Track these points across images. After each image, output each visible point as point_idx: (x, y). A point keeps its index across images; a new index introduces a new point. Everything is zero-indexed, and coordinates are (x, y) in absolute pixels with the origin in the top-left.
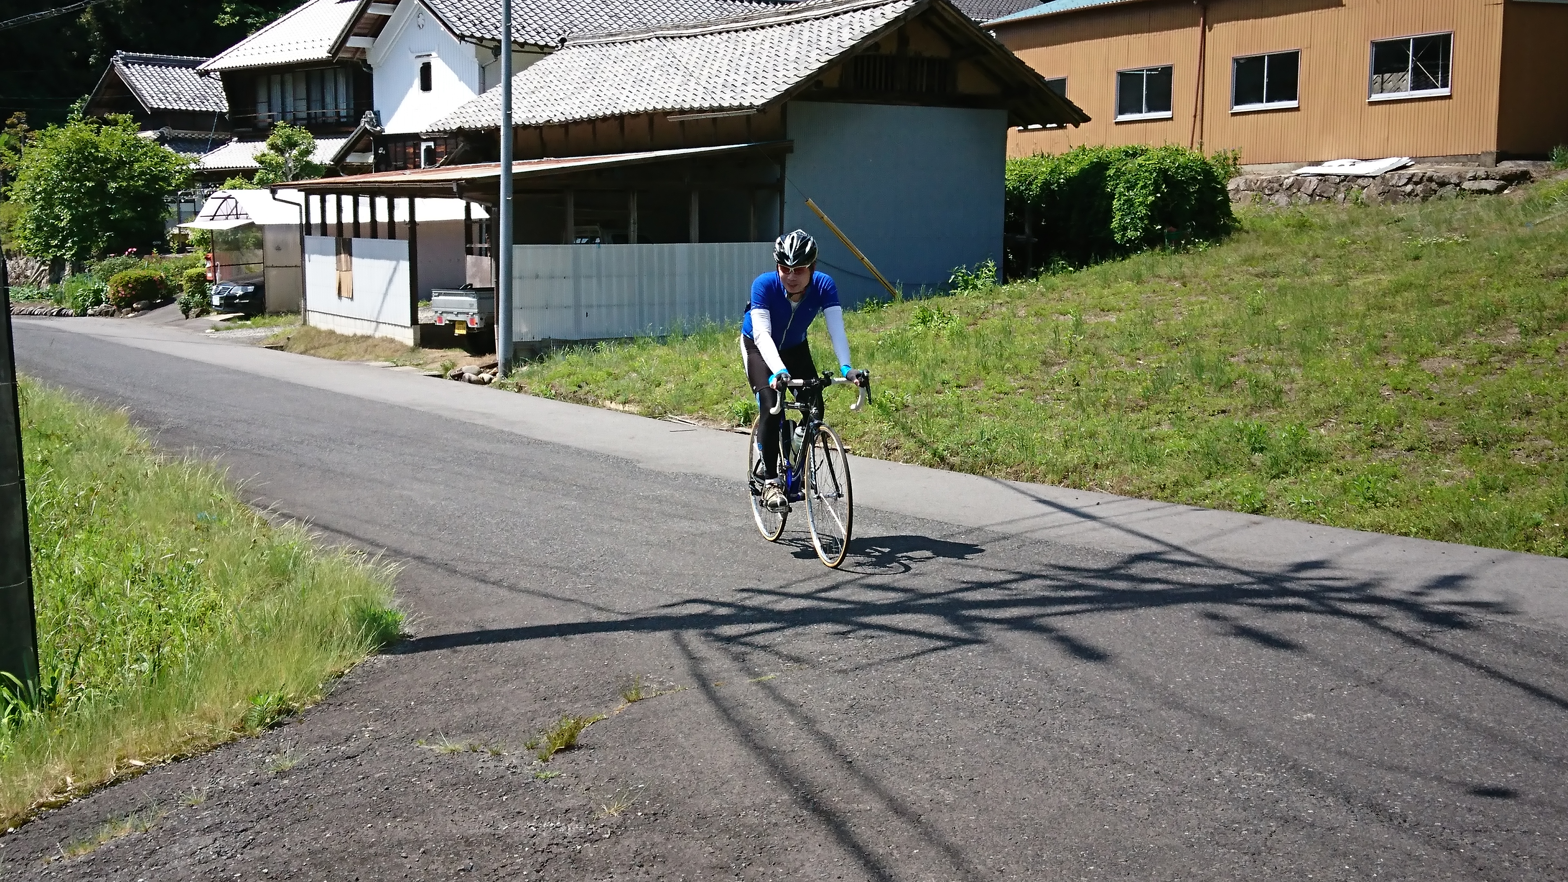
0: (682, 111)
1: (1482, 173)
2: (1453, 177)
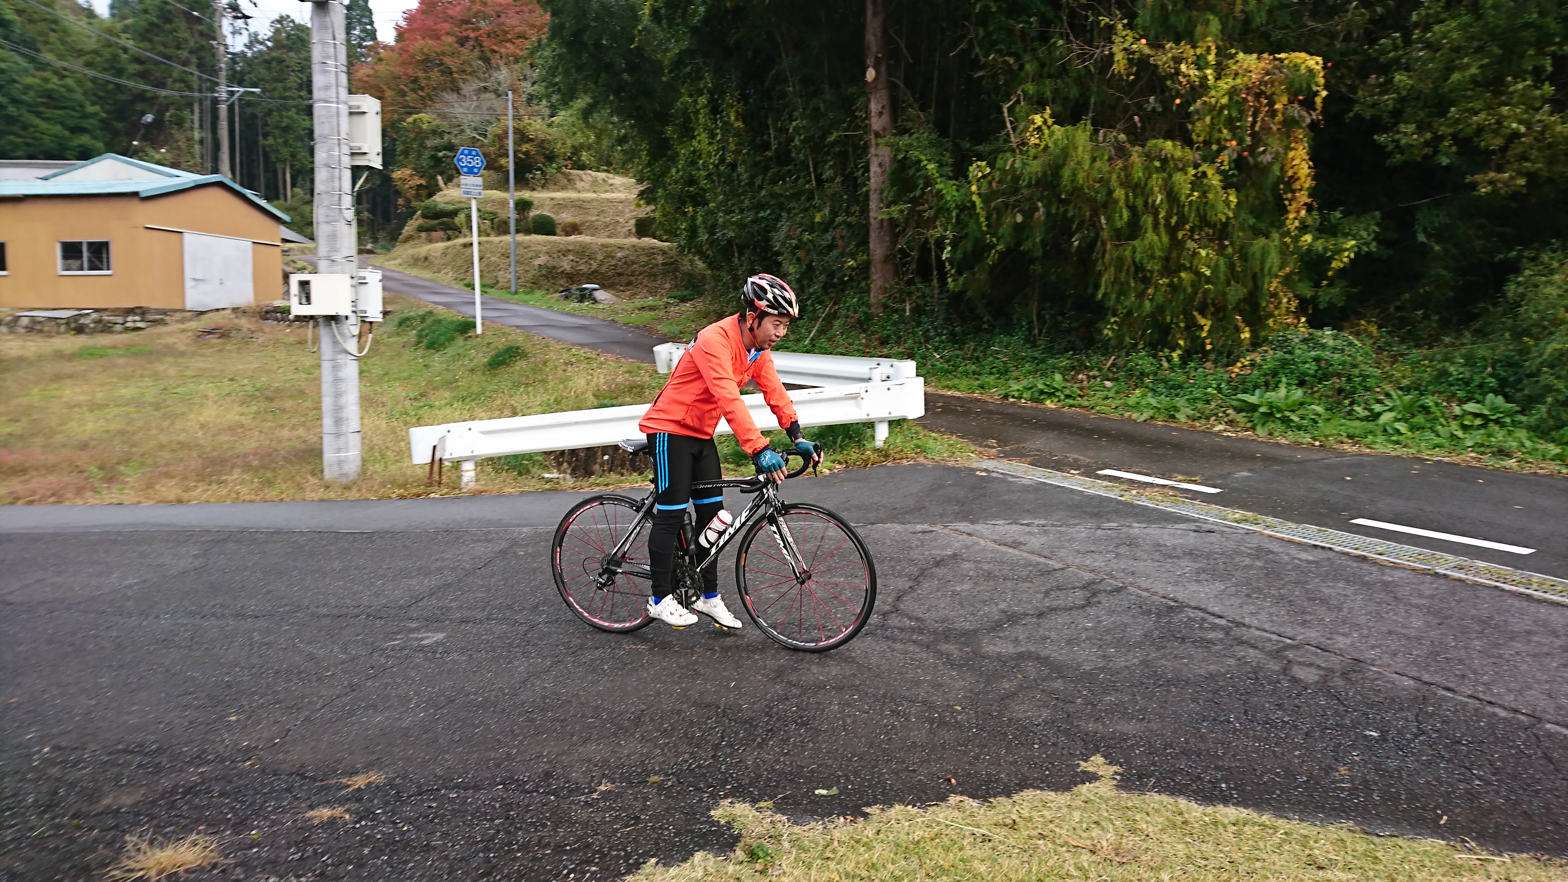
1: (137, 318)
2: (120, 320)
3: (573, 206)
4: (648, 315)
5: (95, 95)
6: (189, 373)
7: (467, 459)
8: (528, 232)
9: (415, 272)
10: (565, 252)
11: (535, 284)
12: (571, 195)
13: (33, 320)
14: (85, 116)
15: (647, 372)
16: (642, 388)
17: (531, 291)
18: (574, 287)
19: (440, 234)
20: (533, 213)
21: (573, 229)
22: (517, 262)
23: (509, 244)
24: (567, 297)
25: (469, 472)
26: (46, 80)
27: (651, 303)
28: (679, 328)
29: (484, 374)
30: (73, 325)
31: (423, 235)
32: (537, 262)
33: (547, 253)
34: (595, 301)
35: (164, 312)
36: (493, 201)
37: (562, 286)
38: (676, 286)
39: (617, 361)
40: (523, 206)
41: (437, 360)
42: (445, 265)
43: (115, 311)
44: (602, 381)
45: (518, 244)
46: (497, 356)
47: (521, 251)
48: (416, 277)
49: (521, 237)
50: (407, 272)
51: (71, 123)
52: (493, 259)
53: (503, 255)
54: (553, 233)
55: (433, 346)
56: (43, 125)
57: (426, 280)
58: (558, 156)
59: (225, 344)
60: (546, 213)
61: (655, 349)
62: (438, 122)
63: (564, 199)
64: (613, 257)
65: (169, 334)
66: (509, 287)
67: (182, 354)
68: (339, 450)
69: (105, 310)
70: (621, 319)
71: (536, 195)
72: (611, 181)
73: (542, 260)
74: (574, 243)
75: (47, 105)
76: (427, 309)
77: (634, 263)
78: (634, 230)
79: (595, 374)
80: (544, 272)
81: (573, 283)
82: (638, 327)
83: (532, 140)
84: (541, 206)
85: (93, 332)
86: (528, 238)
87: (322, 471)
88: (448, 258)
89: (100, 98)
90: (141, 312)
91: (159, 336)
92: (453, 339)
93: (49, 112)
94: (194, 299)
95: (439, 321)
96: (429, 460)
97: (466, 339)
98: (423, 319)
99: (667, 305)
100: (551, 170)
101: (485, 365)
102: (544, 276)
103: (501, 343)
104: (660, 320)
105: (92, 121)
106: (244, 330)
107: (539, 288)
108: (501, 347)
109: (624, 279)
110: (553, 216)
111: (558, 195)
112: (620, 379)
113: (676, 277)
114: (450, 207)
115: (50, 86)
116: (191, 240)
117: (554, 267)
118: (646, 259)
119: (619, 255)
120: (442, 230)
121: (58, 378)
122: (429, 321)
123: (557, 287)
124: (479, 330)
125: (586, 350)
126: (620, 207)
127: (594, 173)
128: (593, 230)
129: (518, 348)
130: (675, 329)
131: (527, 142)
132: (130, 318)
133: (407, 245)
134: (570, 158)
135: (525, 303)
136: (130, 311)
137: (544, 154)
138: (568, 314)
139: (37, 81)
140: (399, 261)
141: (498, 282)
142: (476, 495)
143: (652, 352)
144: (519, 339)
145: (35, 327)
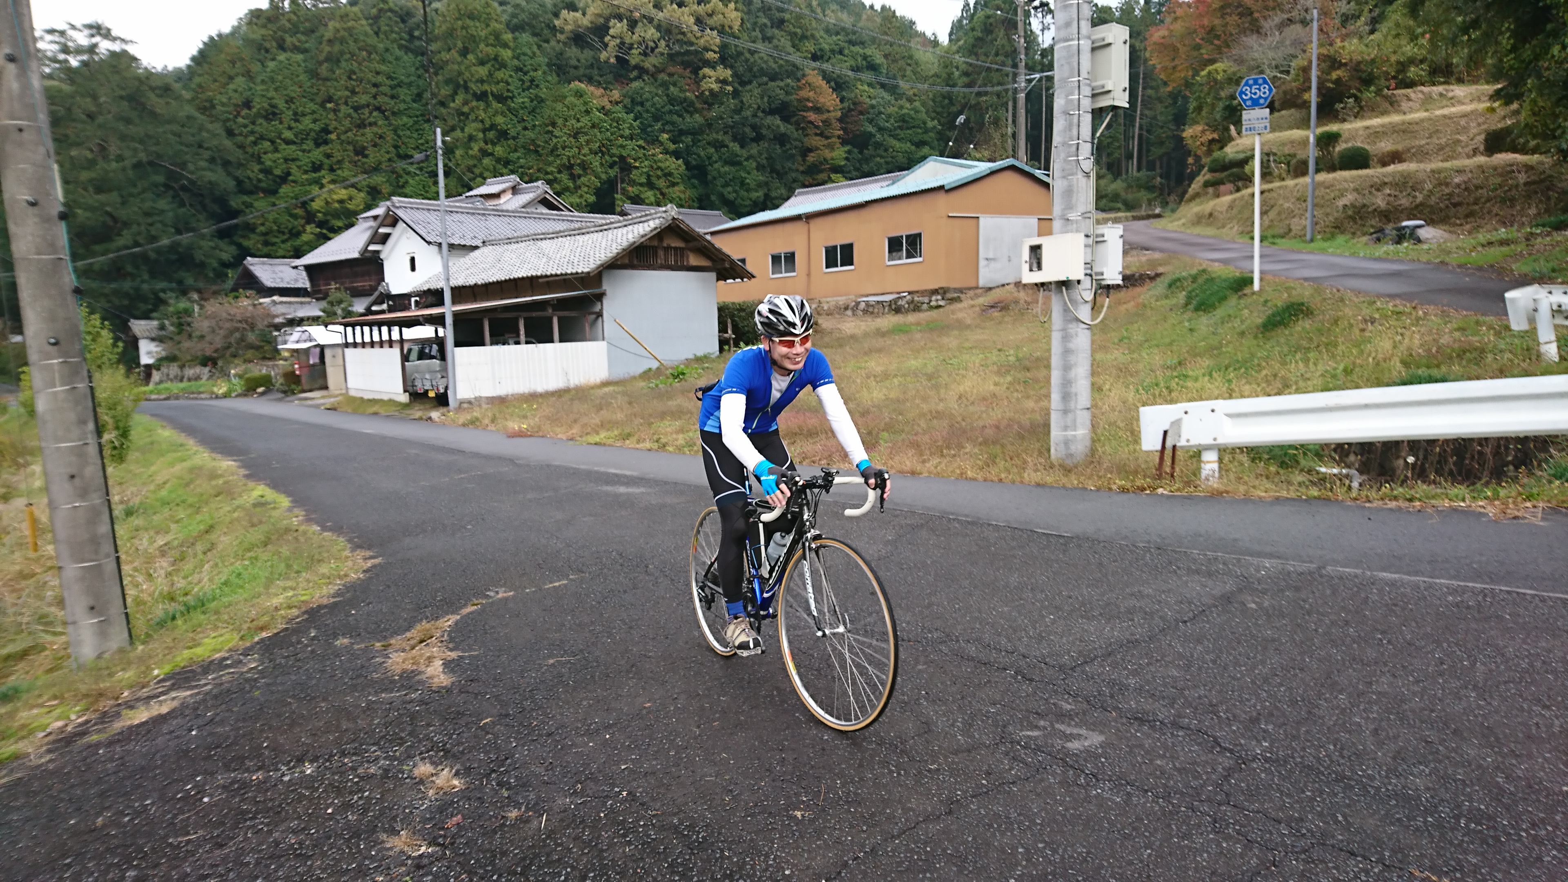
0: (546, 276)
1: (939, 297)
2: (926, 300)
3: (1395, 131)
4: (1495, 253)
5: (935, 111)
6: (967, 345)
7: (1208, 448)
8: (1332, 169)
9: (1198, 230)
10: (1379, 187)
11: (1338, 228)
12: (1395, 118)
13: (867, 303)
14: (926, 131)
15: (1490, 327)
16: (1483, 351)
17: (1333, 236)
18: (1390, 226)
19: (1230, 186)
20: (1340, 147)
21: (1395, 157)
22: (1315, 205)
23: (1307, 185)
24: (1379, 240)
25: (1210, 463)
26: (901, 107)
27: (1504, 236)
28: (1550, 265)
29: (1256, 337)
30: (893, 307)
31: (1211, 190)
32: (1341, 203)
33: (1356, 190)
34: (1419, 241)
35: (961, 291)
36: (1292, 142)
37: (1372, 226)
38: (1547, 211)
39: (1444, 314)
40: (1327, 141)
41: (1204, 322)
42: (1231, 219)
43: (922, 293)
44: (1417, 342)
45: (1316, 186)
46: (1274, 315)
47: (1321, 192)
48: (1198, 235)
49: (1322, 177)
50: (1188, 231)
51: (916, 139)
52: (1286, 205)
53: (1298, 199)
54: (1365, 166)
55: (1204, 306)
56: (897, 144)
57: (1208, 237)
58: (1378, 78)
59: (1004, 316)
60: (1359, 144)
61: (1508, 295)
62: (1235, 68)
63: (1383, 126)
64: (1447, 185)
65: (960, 310)
66: (1305, 235)
67: (968, 327)
68: (1066, 428)
69: (917, 292)
70: (1454, 259)
71: (1347, 126)
72: (1450, 94)
73: (1349, 198)
74: (1393, 174)
75: (901, 128)
76: (1201, 268)
77: (1477, 187)
78: (1482, 148)
79: (1407, 333)
80: (1350, 213)
81: (1389, 221)
82: (1480, 269)
83: (1345, 65)
84: (1353, 138)
85: (907, 311)
86: (1331, 176)
87: (1049, 450)
88: (1235, 211)
89: (938, 113)
90: (942, 291)
91: (953, 312)
92: (1224, 298)
93: (902, 134)
94: (987, 275)
95: (1212, 280)
96: (1159, 447)
97: (1240, 298)
98: (1195, 279)
99: (1530, 237)
100: (1369, 95)
101: (1258, 328)
102: (1350, 217)
103: (1280, 300)
104: (1517, 257)
105: (931, 134)
106: (1022, 302)
107: (1342, 233)
108: (1279, 304)
109: (1462, 210)
110: (1367, 147)
111: (1376, 122)
112: (1445, 340)
113: (1549, 198)
114: (1242, 156)
115: (905, 111)
116: (986, 222)
117: (1364, 206)
118: (1498, 180)
119: (1457, 180)
120: (1230, 182)
121: (869, 352)
122: (1200, 281)
123: (1365, 229)
124: (1256, 286)
125: (1398, 302)
126: (1463, 122)
127: (1425, 89)
128: (1421, 155)
129: (1303, 304)
130: (1543, 266)
131: (1339, 68)
132: (934, 298)
133: (1192, 204)
134: (1394, 78)
135: (1323, 251)
136: (935, 292)
137: (1360, 78)
138: (1379, 259)
139: (896, 109)
140: (1183, 221)
141: (1290, 230)
142: (1216, 495)
143: (1503, 300)
144: (1305, 293)
145: (870, 310)
